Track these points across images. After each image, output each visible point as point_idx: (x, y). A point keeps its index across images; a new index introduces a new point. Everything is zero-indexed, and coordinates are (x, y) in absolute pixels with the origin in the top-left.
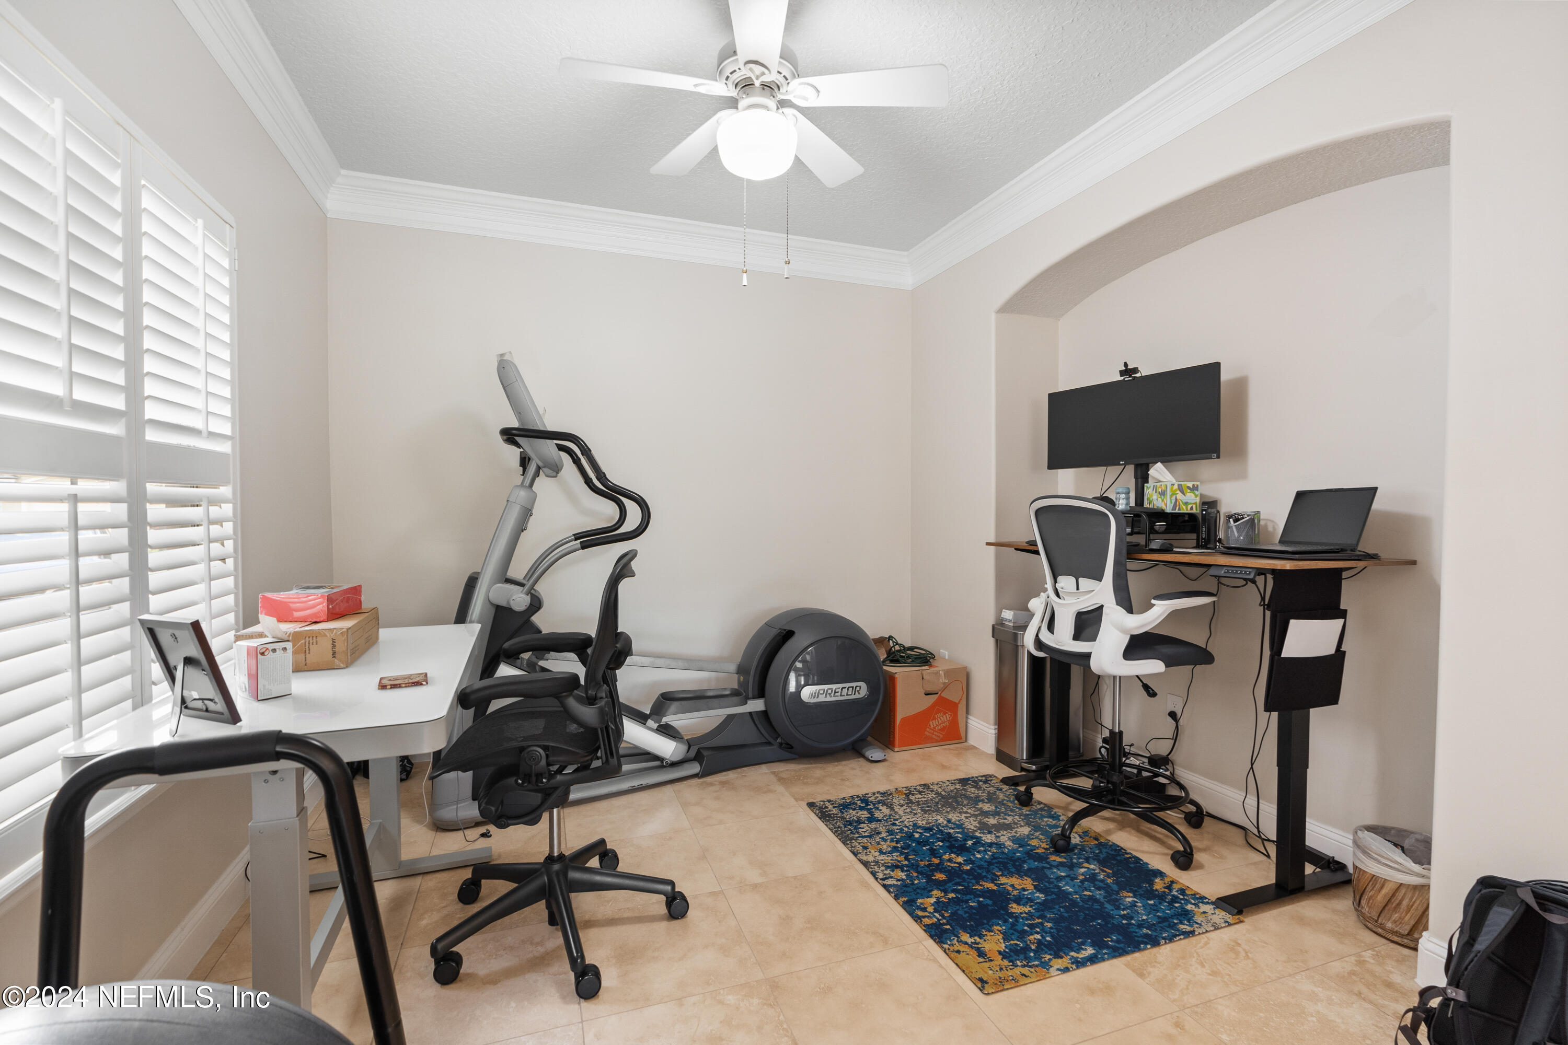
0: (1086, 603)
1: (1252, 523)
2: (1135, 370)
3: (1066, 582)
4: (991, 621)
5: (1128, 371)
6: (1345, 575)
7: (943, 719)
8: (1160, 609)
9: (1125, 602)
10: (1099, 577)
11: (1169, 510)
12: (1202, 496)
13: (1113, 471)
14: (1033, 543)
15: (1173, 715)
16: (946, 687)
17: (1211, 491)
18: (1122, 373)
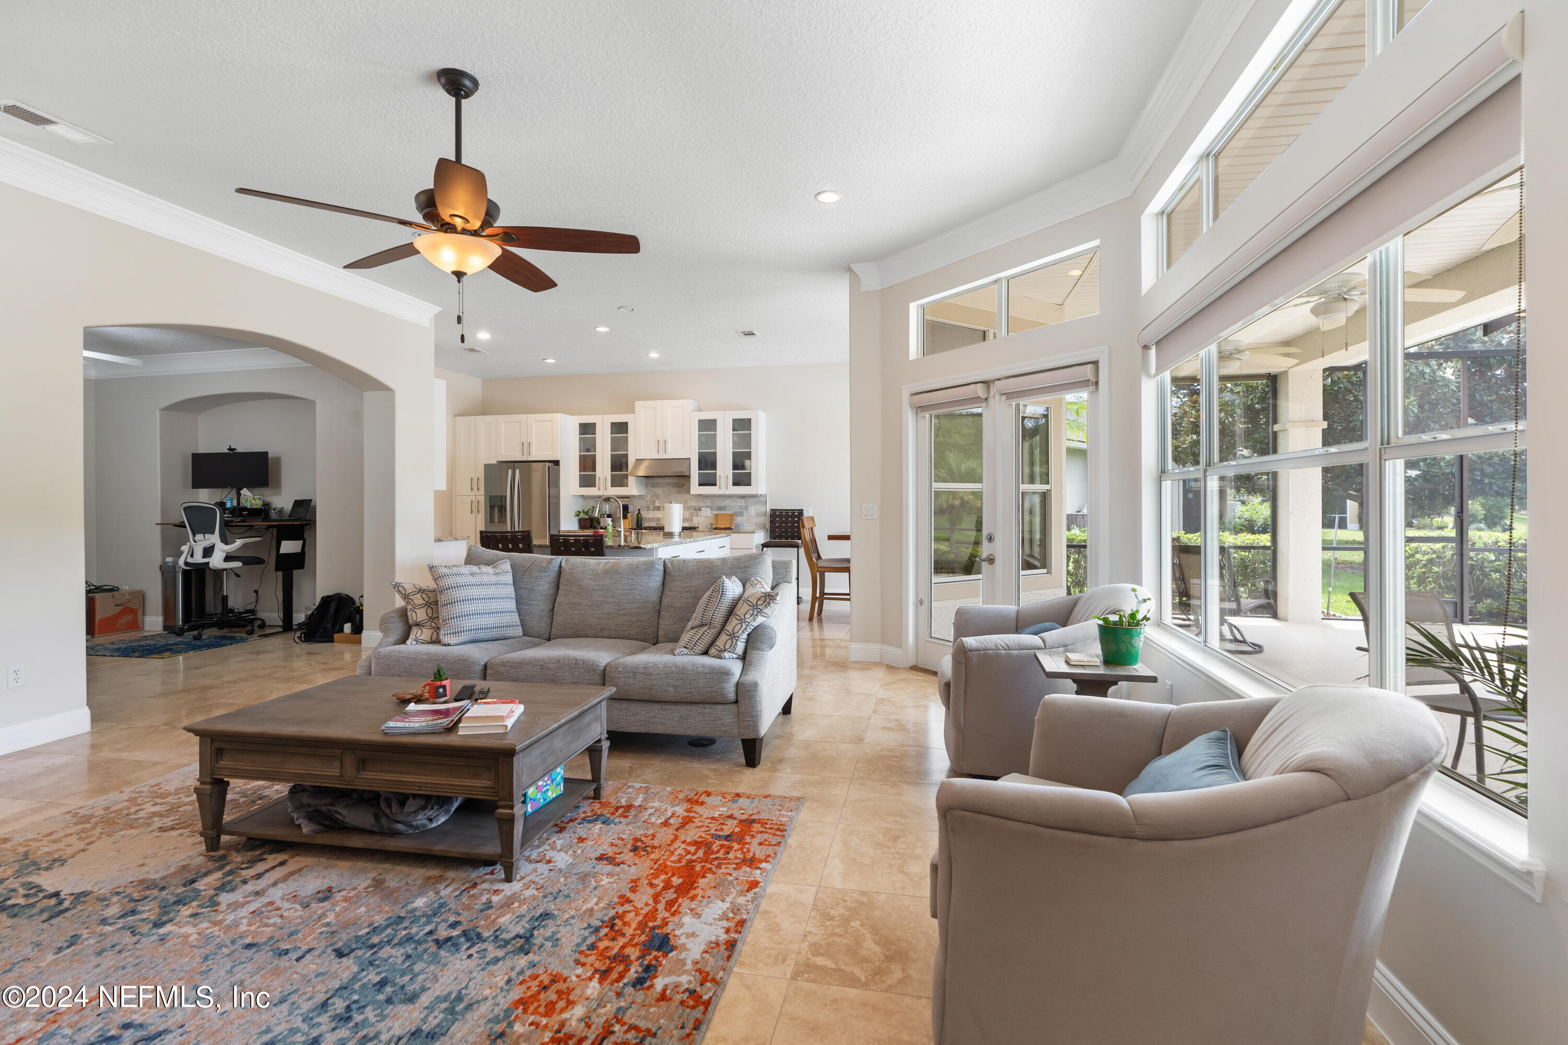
0: (207, 543)
1: (281, 511)
2: (235, 449)
3: (199, 537)
4: (159, 563)
5: (230, 449)
6: (306, 528)
7: (128, 618)
8: (239, 543)
9: (225, 541)
10: (213, 533)
11: (249, 507)
12: (263, 501)
13: (226, 491)
14: (184, 522)
15: (256, 592)
16: (129, 601)
17: (268, 499)
18: (229, 450)
